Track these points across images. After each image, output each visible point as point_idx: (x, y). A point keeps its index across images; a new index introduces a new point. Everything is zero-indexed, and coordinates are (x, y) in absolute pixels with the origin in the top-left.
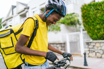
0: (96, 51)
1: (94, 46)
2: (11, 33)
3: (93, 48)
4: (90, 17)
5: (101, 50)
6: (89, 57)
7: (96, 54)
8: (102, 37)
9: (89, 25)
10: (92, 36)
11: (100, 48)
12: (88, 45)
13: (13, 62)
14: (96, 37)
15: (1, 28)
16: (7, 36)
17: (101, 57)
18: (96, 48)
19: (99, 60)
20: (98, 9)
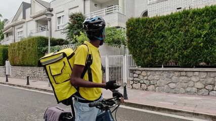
0: (142, 82)
1: (139, 75)
2: (64, 57)
3: (138, 77)
4: (137, 37)
5: (147, 80)
6: (133, 88)
7: (141, 85)
8: (149, 64)
9: (135, 47)
10: (138, 62)
11: (146, 78)
12: (132, 73)
13: (65, 91)
14: (143, 63)
15: (3, 38)
16: (59, 61)
17: (147, 90)
18: (141, 77)
19: (144, 92)
20: (148, 28)
